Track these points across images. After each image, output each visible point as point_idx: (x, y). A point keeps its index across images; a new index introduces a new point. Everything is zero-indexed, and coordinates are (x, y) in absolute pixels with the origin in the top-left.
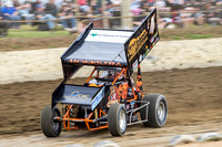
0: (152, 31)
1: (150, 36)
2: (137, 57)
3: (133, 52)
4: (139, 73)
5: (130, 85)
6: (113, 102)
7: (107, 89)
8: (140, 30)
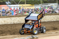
0: (43, 14)
1: (43, 15)
2: (40, 19)
3: (39, 18)
4: (41, 22)
5: (39, 24)
6: (35, 28)
7: (33, 25)
8: (40, 14)
